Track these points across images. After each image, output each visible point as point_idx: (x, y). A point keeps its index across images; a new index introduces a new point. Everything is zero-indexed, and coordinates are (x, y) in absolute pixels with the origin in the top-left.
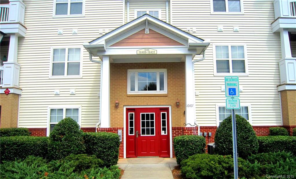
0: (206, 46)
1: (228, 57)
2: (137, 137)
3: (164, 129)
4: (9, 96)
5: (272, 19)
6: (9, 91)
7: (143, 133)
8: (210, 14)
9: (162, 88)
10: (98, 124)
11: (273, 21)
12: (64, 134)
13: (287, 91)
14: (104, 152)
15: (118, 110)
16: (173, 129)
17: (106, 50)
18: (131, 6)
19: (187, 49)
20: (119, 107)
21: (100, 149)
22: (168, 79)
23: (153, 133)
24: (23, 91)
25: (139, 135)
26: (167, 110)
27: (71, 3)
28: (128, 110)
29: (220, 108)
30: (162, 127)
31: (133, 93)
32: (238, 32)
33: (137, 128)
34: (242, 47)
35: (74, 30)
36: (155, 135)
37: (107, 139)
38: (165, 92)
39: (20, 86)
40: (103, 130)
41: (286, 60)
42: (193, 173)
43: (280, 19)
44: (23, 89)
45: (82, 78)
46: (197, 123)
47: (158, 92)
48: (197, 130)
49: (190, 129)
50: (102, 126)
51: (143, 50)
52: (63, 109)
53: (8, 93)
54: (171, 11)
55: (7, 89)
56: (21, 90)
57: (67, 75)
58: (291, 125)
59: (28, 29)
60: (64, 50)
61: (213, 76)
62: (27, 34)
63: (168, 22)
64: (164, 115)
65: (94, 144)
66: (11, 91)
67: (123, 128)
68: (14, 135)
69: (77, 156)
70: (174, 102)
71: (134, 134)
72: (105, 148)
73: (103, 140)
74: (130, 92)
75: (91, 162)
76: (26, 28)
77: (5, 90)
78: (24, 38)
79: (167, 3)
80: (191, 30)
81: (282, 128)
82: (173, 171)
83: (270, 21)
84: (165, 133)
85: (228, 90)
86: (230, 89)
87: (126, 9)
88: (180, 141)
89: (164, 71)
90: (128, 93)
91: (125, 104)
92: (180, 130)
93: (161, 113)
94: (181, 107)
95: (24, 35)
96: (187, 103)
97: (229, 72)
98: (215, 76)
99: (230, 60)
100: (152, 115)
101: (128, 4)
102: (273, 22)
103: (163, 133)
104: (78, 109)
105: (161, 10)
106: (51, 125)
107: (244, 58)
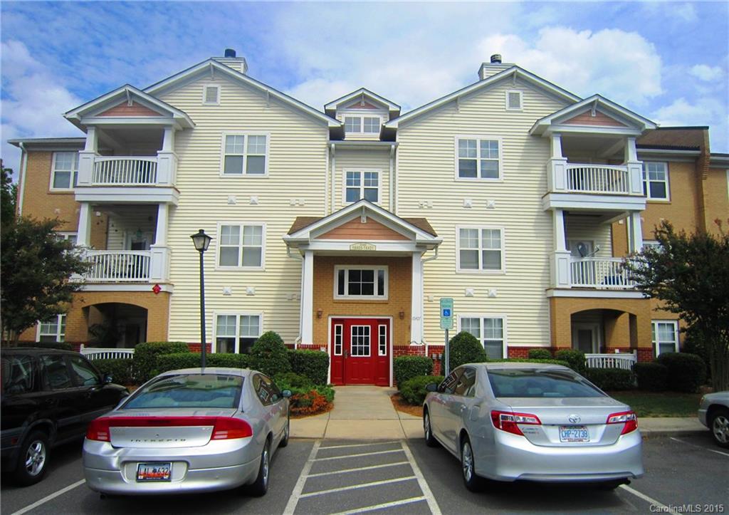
0: (437, 244)
1: (477, 246)
2: (346, 358)
3: (382, 348)
4: (160, 295)
5: (545, 189)
6: (160, 288)
7: (354, 353)
8: (453, 180)
9: (381, 292)
10: (298, 339)
11: (545, 193)
12: (271, 351)
13: (556, 299)
14: (312, 372)
15: (321, 321)
16: (395, 348)
17: (310, 243)
18: (337, 162)
19: (414, 245)
20: (322, 316)
21: (309, 368)
22: (389, 279)
23: (367, 353)
24: (175, 288)
25: (349, 355)
26: (387, 322)
27: (248, 156)
28: (334, 321)
29: (462, 319)
30: (379, 345)
31: (341, 297)
32: (493, 208)
33: (346, 345)
34: (498, 231)
35: (253, 198)
36: (369, 356)
37: (316, 358)
38: (385, 297)
39: (172, 280)
40: (305, 347)
41: (556, 255)
42: (410, 392)
43: (551, 195)
44: (175, 284)
45: (264, 272)
46: (424, 340)
47: (375, 297)
48: (425, 350)
49: (415, 349)
50: (304, 342)
51: (359, 245)
52: (235, 316)
53: (159, 292)
54: (397, 175)
55: (157, 285)
56: (173, 285)
57: (243, 265)
58: (558, 346)
59: (181, 194)
60: (238, 227)
61: (454, 273)
62: (180, 201)
63: (391, 211)
64: (382, 329)
65: (300, 363)
66: (163, 288)
67: (327, 346)
68: (176, 351)
69: (286, 375)
70: (397, 313)
71: (341, 354)
72: (314, 368)
73: (311, 359)
74: (337, 297)
75: (301, 382)
76: (179, 192)
77: (153, 286)
78: (176, 206)
79: (391, 161)
80: (426, 204)
81: (546, 350)
82: (391, 398)
83: (542, 193)
84: (384, 353)
85: (442, 311)
86: (444, 311)
87: (330, 167)
88: (402, 361)
89: (385, 268)
90: (335, 298)
91: (331, 313)
92: (403, 349)
93: (379, 326)
94: (406, 319)
95: (175, 202)
96: (413, 315)
97: (478, 268)
98: (457, 274)
99: (480, 250)
100: (367, 329)
101: (333, 160)
102: (545, 195)
103: (380, 353)
104: (258, 317)
105: (382, 170)
106: (217, 338)
107: (500, 248)
